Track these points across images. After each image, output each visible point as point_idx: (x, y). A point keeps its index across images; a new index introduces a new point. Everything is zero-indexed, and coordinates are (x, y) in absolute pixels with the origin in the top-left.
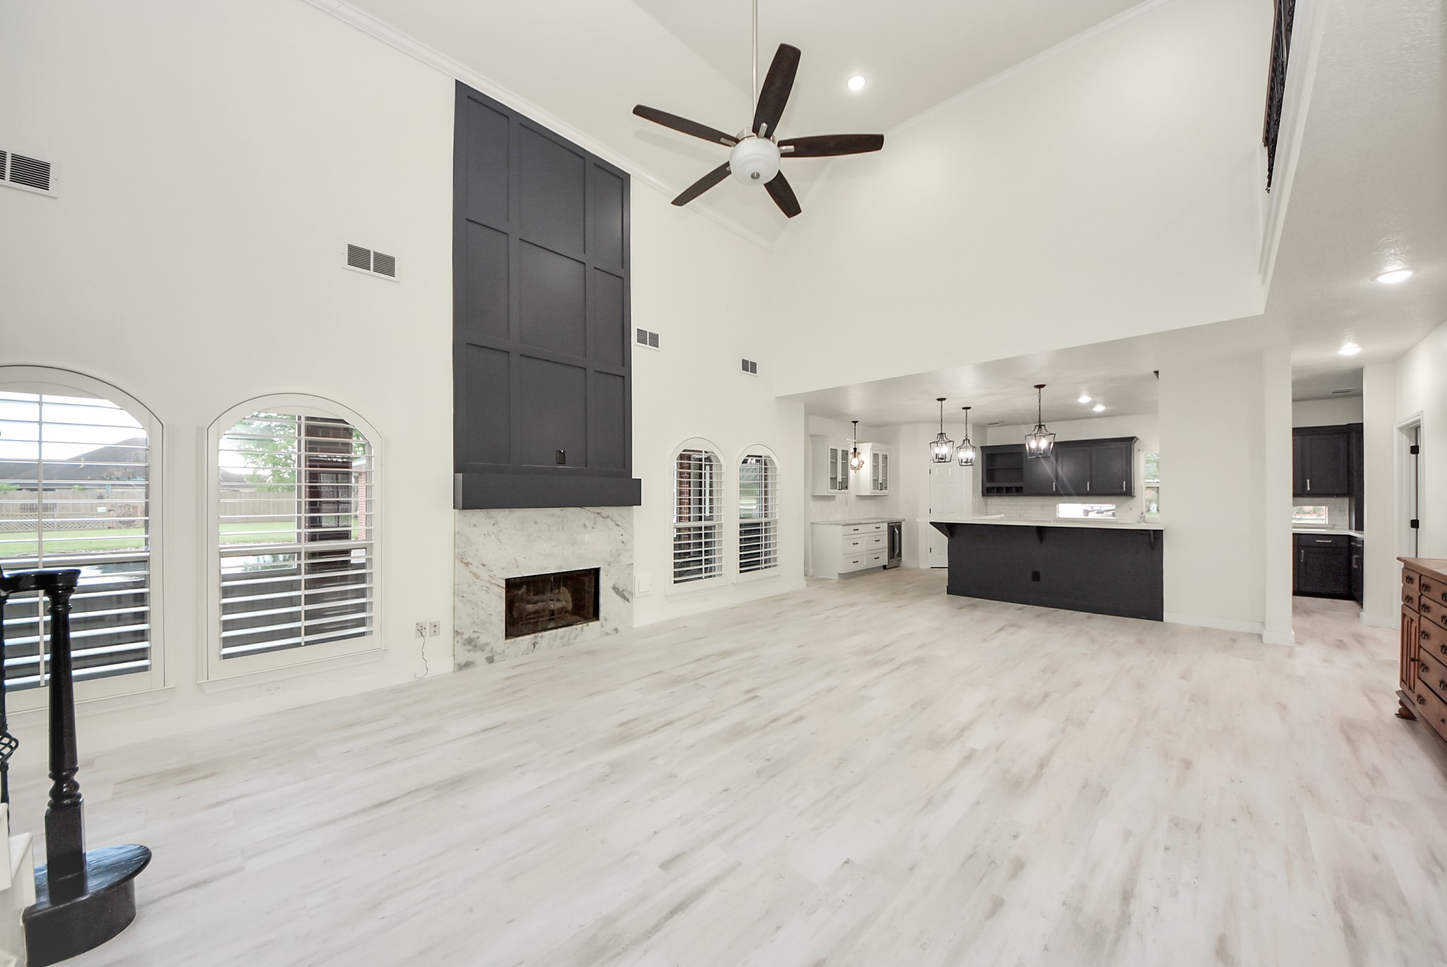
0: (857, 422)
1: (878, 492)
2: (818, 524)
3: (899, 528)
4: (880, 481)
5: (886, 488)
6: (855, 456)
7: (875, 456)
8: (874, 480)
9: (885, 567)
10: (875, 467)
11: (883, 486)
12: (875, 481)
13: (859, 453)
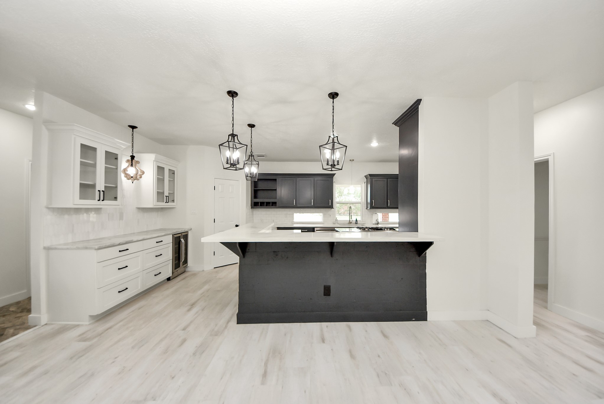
0: (136, 127)
1: (163, 205)
2: (56, 249)
3: (186, 237)
4: (166, 194)
5: (173, 201)
6: (132, 165)
7: (160, 169)
8: (158, 193)
9: (169, 279)
10: (160, 181)
11: (170, 199)
12: (160, 195)
13: (138, 162)
